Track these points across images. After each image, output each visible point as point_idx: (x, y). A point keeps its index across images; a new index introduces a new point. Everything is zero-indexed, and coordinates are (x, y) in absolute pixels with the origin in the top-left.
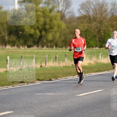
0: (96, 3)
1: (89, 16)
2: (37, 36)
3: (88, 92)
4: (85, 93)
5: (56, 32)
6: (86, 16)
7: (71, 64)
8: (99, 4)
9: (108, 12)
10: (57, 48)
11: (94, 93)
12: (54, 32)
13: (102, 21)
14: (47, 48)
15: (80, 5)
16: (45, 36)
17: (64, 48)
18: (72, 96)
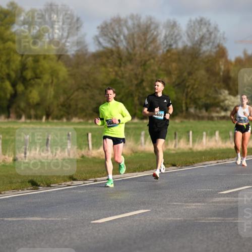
0: (134, 24)
1: (119, 52)
2: (6, 94)
3: (117, 214)
4: (111, 216)
5: (46, 85)
6: (112, 52)
7: (81, 155)
8: (139, 26)
9: (158, 41)
10: (50, 120)
11: (130, 216)
12: (42, 86)
13: (146, 61)
14: (28, 121)
15: (98, 28)
16: (23, 93)
17: (65, 120)
18: (82, 223)
